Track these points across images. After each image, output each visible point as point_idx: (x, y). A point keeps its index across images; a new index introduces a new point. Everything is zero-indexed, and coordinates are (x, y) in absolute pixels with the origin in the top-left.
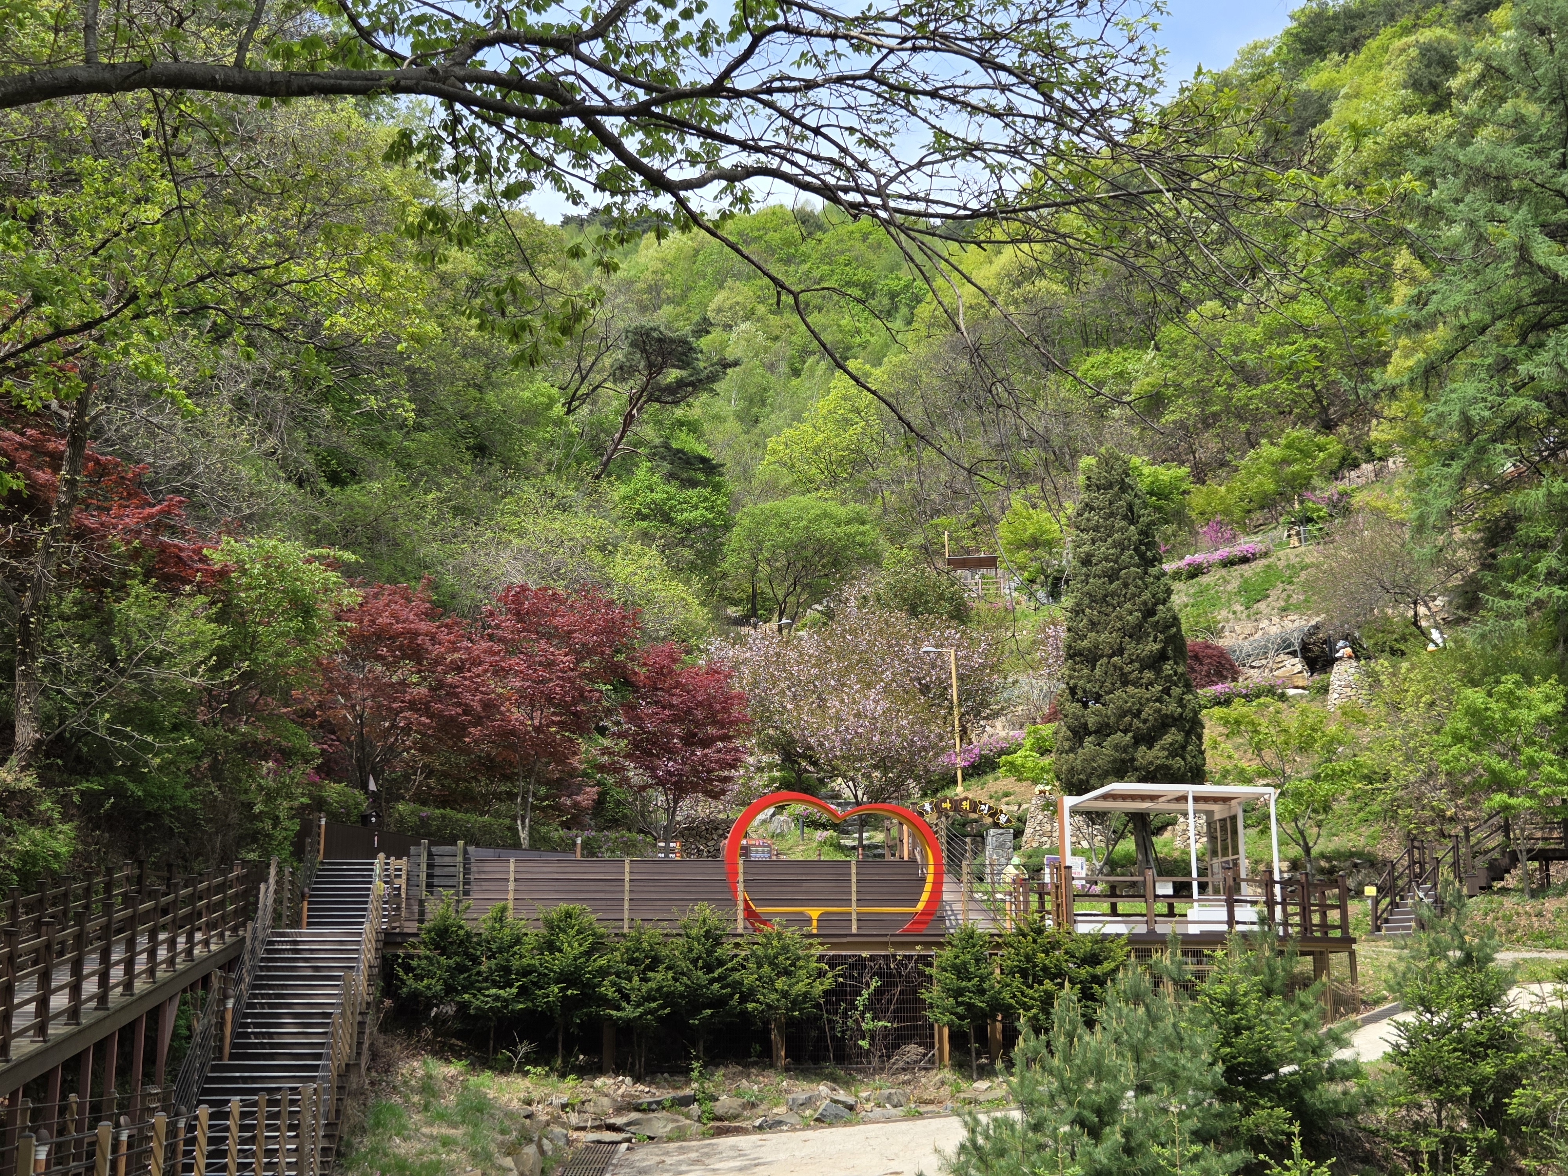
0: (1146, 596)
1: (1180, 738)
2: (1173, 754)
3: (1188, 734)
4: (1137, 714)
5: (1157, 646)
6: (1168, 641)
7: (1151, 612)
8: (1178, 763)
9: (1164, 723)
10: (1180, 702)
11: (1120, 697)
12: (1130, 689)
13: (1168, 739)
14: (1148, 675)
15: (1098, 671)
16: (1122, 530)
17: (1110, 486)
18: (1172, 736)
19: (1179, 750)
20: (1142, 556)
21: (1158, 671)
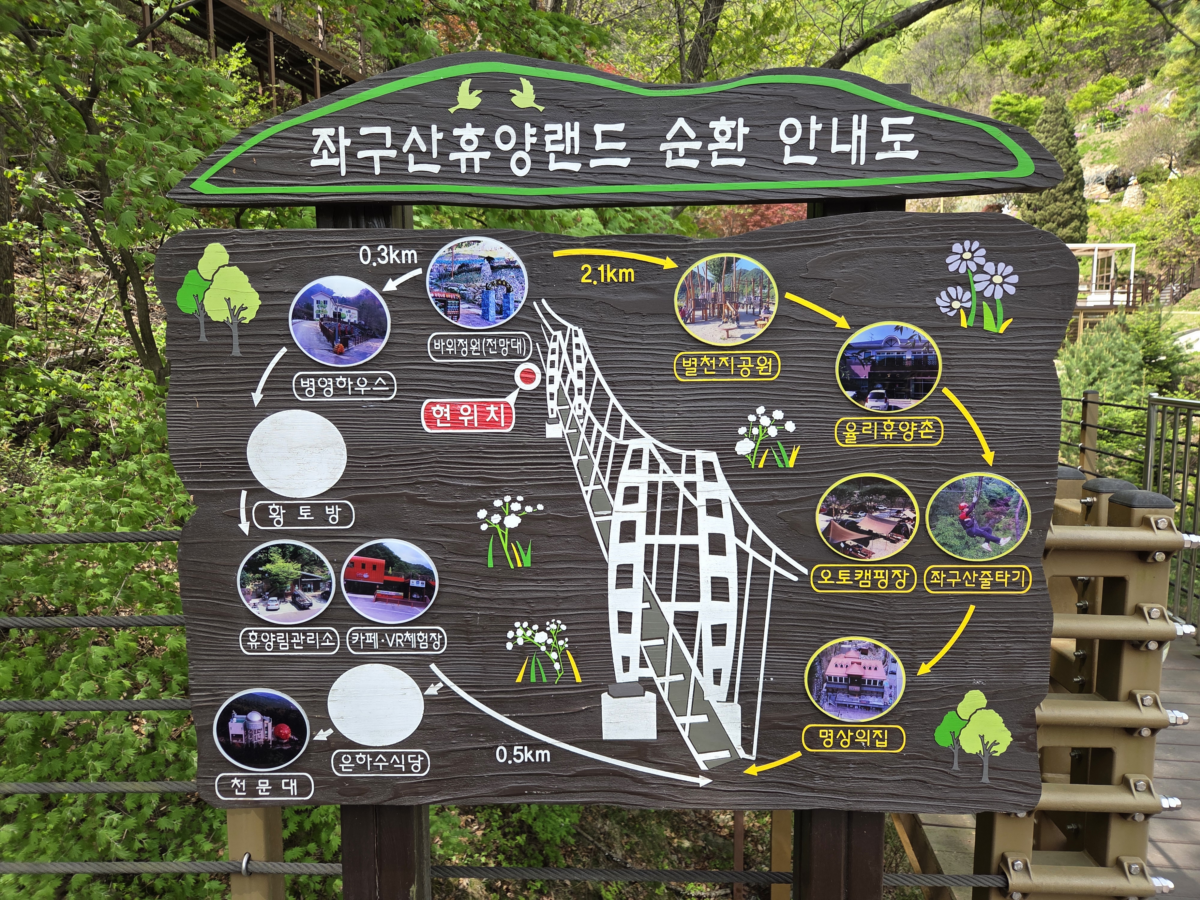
0: (1070, 161)
1: (1078, 224)
2: (1074, 231)
3: (1082, 222)
4: (1060, 215)
5: (1072, 184)
6: (1077, 182)
7: (1071, 169)
8: (1077, 235)
9: (1072, 218)
10: (1080, 208)
11: (1053, 207)
12: (1058, 203)
13: (1073, 225)
14: (1067, 197)
15: (1043, 196)
16: (1061, 131)
17: (1057, 111)
18: (1075, 223)
19: (1076, 229)
20: (1069, 143)
21: (1072, 195)
